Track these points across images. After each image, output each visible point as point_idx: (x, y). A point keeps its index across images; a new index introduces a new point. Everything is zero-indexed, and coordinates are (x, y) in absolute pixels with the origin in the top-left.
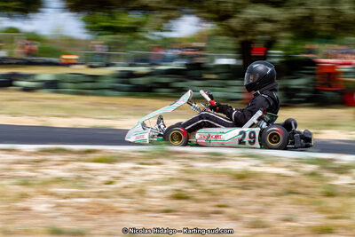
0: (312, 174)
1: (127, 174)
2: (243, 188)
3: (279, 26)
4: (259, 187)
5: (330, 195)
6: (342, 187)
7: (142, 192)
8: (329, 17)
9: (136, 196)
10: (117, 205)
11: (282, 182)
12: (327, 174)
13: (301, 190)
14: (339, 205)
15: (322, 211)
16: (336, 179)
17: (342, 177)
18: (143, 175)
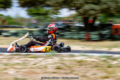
0: (104, 61)
1: (41, 61)
2: (80, 65)
3: (97, 12)
4: (86, 65)
5: (109, 67)
6: (114, 65)
7: (46, 67)
8: (115, 8)
9: (44, 68)
10: (37, 71)
11: (93, 63)
12: (109, 61)
13: (100, 66)
14: (112, 70)
15: (106, 72)
16: (112, 62)
17: (114, 61)
18: (46, 62)
